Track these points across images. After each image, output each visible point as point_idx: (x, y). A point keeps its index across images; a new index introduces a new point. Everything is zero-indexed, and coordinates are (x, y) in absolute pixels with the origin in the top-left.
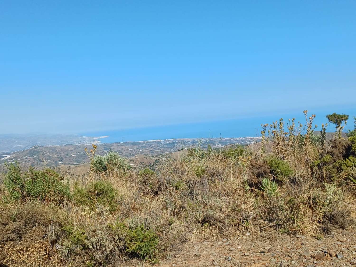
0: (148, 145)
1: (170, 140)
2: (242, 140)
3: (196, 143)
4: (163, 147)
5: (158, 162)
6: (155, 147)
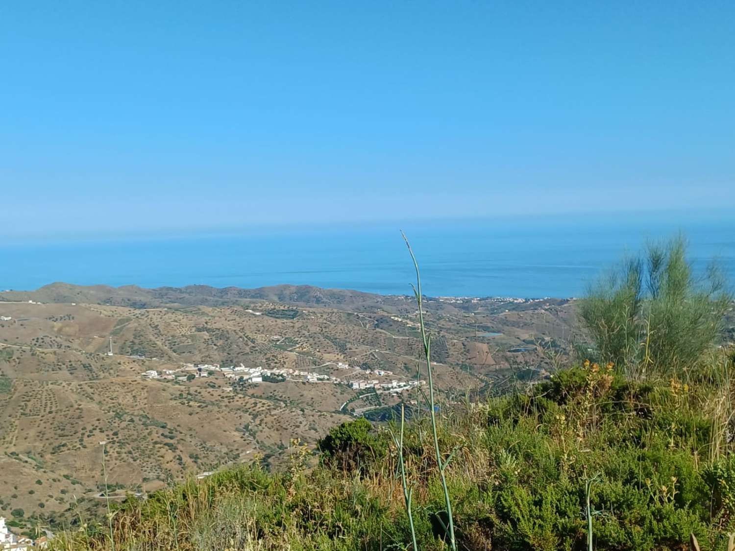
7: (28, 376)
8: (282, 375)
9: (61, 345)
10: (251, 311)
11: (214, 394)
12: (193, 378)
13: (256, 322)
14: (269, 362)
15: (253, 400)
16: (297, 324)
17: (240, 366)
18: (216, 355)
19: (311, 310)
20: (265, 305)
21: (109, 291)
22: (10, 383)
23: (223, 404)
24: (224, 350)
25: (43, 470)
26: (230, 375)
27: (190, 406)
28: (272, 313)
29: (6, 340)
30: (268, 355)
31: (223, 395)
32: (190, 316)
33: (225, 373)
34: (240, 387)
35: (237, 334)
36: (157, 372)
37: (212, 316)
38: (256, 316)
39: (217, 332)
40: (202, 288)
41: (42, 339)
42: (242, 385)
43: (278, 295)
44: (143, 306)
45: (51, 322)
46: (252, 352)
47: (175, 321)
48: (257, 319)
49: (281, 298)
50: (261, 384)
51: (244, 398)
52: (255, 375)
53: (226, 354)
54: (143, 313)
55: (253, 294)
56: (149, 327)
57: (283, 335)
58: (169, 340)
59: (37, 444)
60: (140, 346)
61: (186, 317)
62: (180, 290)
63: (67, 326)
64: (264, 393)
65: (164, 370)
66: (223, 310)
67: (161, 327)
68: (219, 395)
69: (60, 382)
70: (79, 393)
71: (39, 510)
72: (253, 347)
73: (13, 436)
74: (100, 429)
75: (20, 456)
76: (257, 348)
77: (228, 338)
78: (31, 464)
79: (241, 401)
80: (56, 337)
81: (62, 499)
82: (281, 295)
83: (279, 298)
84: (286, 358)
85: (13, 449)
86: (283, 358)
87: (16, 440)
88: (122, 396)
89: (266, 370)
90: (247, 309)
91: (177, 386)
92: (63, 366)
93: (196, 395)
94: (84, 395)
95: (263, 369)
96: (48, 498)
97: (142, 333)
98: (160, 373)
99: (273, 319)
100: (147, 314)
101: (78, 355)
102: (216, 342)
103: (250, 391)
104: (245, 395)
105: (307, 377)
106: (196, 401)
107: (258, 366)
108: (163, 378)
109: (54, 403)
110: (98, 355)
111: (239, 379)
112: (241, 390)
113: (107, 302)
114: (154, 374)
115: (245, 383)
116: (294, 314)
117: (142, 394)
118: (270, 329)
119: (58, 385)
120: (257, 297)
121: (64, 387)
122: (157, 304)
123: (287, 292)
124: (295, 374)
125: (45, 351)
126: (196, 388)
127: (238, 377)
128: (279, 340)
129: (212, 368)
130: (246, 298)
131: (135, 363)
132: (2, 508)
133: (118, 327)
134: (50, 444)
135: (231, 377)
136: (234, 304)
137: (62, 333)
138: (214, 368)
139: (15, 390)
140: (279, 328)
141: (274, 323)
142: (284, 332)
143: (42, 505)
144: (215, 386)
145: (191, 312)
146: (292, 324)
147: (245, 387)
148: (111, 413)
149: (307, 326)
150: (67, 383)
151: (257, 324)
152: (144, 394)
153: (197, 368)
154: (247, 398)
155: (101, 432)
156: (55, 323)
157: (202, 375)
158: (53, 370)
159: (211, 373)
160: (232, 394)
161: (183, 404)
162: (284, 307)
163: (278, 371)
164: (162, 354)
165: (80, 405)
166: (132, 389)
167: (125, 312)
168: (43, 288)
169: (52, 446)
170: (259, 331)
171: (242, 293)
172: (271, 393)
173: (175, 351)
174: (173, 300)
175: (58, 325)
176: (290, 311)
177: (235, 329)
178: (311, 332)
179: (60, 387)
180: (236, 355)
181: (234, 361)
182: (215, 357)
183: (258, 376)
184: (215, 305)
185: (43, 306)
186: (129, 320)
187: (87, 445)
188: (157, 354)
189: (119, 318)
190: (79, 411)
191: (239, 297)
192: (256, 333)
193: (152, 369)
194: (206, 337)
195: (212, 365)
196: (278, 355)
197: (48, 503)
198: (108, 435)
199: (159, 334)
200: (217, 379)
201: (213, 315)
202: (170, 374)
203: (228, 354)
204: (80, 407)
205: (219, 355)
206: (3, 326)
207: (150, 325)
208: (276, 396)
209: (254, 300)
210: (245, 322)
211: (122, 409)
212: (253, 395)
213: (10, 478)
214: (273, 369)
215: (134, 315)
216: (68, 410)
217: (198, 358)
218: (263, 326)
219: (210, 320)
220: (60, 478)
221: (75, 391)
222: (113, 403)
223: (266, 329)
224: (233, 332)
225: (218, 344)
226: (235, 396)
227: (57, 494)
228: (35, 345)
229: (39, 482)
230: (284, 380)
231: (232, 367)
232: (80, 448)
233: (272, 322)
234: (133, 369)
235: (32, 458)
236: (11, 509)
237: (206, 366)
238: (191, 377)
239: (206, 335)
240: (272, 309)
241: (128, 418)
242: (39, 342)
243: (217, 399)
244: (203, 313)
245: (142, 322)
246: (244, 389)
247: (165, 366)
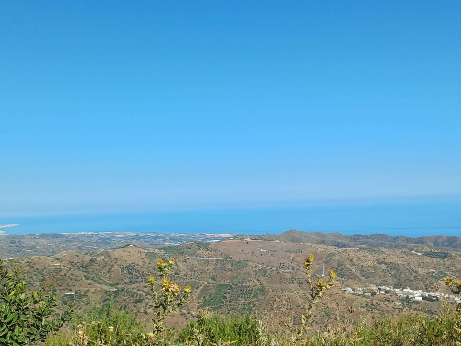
0: (76, 238)
1: (105, 234)
2: (200, 237)
3: (141, 239)
4: (96, 242)
5: (94, 262)
6: (85, 242)
7: (275, 286)
8: (436, 297)
9: (294, 268)
10: (414, 252)
11: (389, 306)
12: (375, 294)
13: (418, 259)
14: (427, 287)
15: (416, 312)
16: (447, 262)
17: (407, 289)
18: (390, 280)
19: (458, 253)
20: (424, 249)
21: (323, 236)
22: (265, 289)
23: (396, 313)
24: (396, 278)
26: (400, 294)
27: (373, 313)
28: (429, 254)
29: (263, 264)
30: (426, 283)
31: (395, 307)
32: (373, 254)
33: (397, 293)
34: (406, 303)
35: (405, 267)
36: (352, 289)
37: (388, 255)
38: (418, 256)
39: (391, 265)
40: (382, 236)
41: (283, 264)
42: (408, 301)
43: (434, 242)
44: (343, 246)
45: (288, 254)
46: (415, 280)
47: (364, 257)
48: (419, 257)
49: (436, 244)
50: (421, 302)
51: (409, 310)
52: (417, 295)
53: (397, 280)
54: (343, 250)
55: (416, 241)
56: (347, 259)
57: (437, 270)
58: (360, 269)
60: (341, 271)
61: (370, 254)
62: (367, 236)
63: (298, 256)
64: (423, 308)
65: (356, 288)
66: (395, 251)
67: (355, 260)
68: (393, 307)
69: (293, 291)
70: (304, 298)
72: (416, 276)
73: (266, 322)
74: (316, 322)
76: (419, 277)
77: (399, 269)
79: (407, 312)
80: (291, 263)
82: (436, 242)
83: (435, 244)
84: (439, 285)
86: (437, 285)
88: (329, 303)
89: (425, 293)
90: (412, 251)
91: (365, 299)
92: (295, 281)
93: (377, 306)
94: (307, 300)
95: (422, 291)
97: (342, 263)
98: (354, 290)
99: (430, 258)
100: (346, 251)
101: (304, 274)
102: (390, 271)
103: (414, 306)
104: (410, 308)
105: (455, 299)
106: (377, 310)
107: (420, 290)
108: (356, 293)
109: (289, 304)
110: (316, 275)
111: (406, 297)
112: (407, 305)
113: (322, 243)
114: (349, 290)
115: (410, 300)
116: (444, 256)
117: (343, 303)
118: (428, 265)
119: (292, 293)
120: (419, 243)
121: (295, 294)
122: (353, 245)
123: (441, 240)
124: (446, 296)
125: (285, 271)
126: (377, 301)
127: (405, 296)
128: (434, 273)
129: (388, 289)
130: (411, 243)
131: (338, 282)
133: (328, 259)
135: (401, 295)
136: (403, 247)
137: (294, 261)
138: (389, 288)
139: (267, 294)
140: (434, 264)
141: (431, 261)
142: (438, 267)
144: (390, 301)
145: (375, 251)
146: (443, 263)
147: (410, 303)
148: (323, 313)
149: (455, 264)
150: (297, 291)
151: (419, 261)
152: (344, 302)
153: (378, 288)
154: (412, 310)
155: (316, 324)
156: (291, 254)
157: (381, 293)
158: (289, 283)
159: (387, 292)
160: (401, 307)
161: (369, 311)
162: (438, 250)
163: (434, 294)
164: (355, 278)
165: (304, 306)
166: (336, 298)
167: (332, 249)
168: (284, 233)
170: (420, 266)
171: (409, 240)
172: (429, 308)
173: (363, 276)
174: (362, 243)
175: (292, 256)
176: (442, 253)
177: (403, 264)
178: (457, 268)
179: (293, 294)
180: (403, 281)
181: (403, 285)
182: (390, 281)
183: (419, 296)
184: (390, 247)
185: (284, 244)
186: (334, 254)
188: (352, 277)
189: (329, 253)
190: (304, 310)
191: (406, 243)
192: (418, 267)
193: (349, 287)
194: (383, 268)
195: (388, 287)
196: (434, 283)
198: (321, 327)
199: (353, 264)
200: (391, 296)
201: (388, 253)
202: (360, 290)
203: (399, 280)
204: (304, 307)
205: (393, 280)
206: (262, 255)
207: (348, 258)
208: (432, 310)
209: (417, 245)
210: (410, 260)
211: (330, 311)
212: (416, 308)
214: (430, 292)
215: (338, 252)
216: (297, 309)
217: (379, 281)
218: (423, 263)
219: (386, 257)
221: (301, 297)
222: (324, 306)
223: (425, 265)
224: (402, 266)
225: (392, 273)
226: (404, 308)
228: (279, 267)
230: (437, 300)
231: (401, 289)
233: (430, 260)
234: (337, 286)
237: (384, 287)
238: (374, 294)
239: (384, 267)
240: (429, 252)
241: (333, 317)
242: (282, 266)
243: (391, 309)
244: (382, 252)
245: (343, 256)
246: (410, 304)
247: (357, 285)
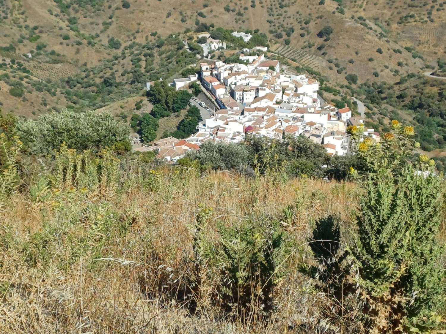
25: (386, 39)
59: (386, 11)
71: (372, 79)
75: (367, 22)
78: (376, 31)
81: (397, 72)
85: (362, 14)
87: (367, 4)
96: (384, 68)
132: (338, 71)
134: (398, 13)
143: (376, 75)
169: (400, 16)
187: (435, 19)
197: (383, 73)
213: (353, 43)
220: (401, 49)
227: (393, 65)
229: (380, 51)
232: (426, 21)
235: (379, 25)
236: (346, 73)
